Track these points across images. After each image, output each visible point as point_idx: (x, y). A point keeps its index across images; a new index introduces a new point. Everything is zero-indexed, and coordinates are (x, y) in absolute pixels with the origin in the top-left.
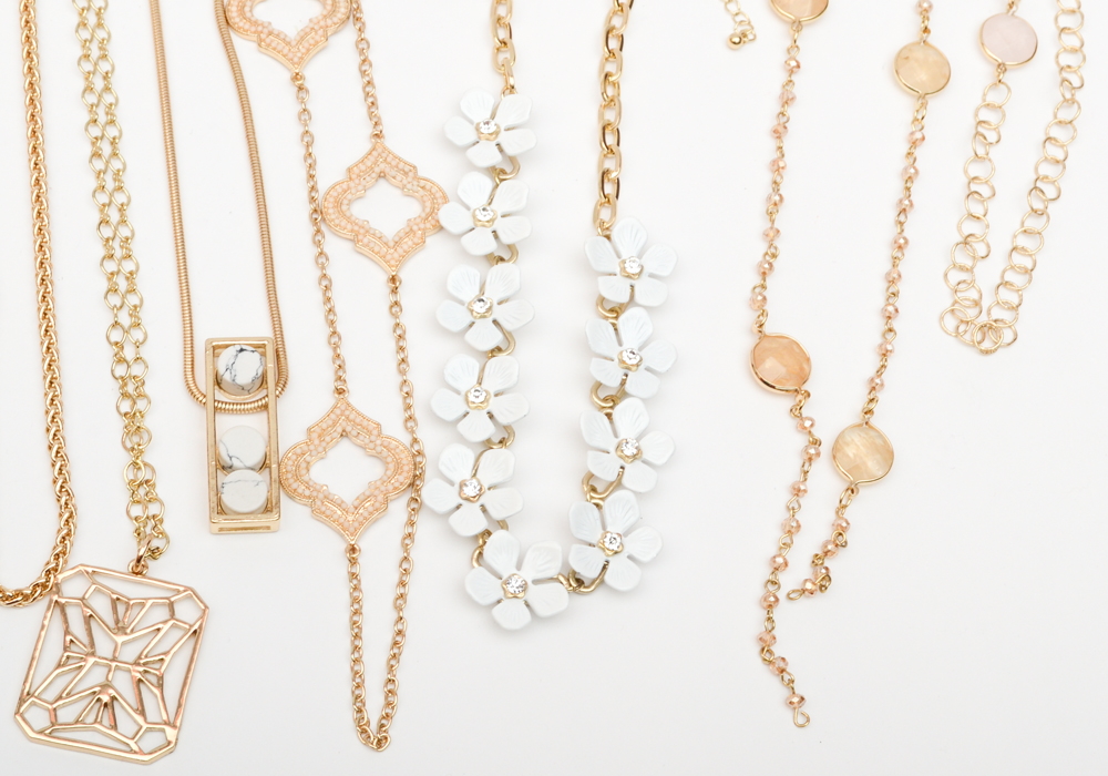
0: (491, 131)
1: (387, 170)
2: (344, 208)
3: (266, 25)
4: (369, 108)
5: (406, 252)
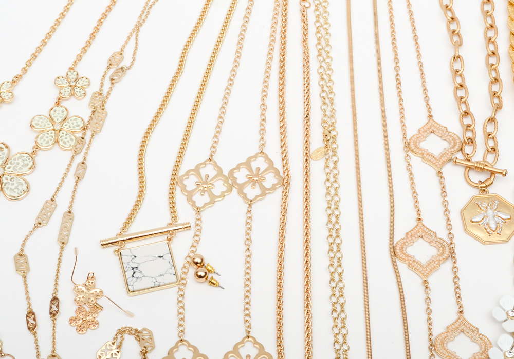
1: (465, 329)
2: (445, 345)
3: (412, 257)
4: (457, 299)
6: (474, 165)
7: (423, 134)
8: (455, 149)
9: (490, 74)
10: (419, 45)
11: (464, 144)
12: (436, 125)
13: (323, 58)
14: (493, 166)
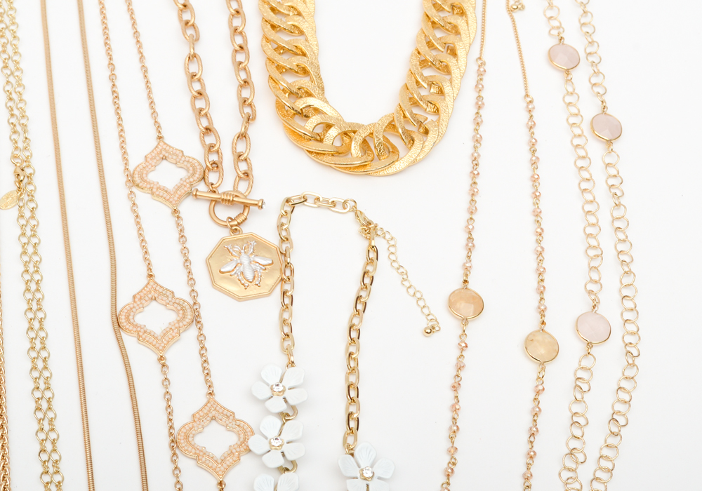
0: (280, 390)
1: (217, 415)
2: (190, 439)
3: (142, 327)
4: (206, 376)
5: (229, 466)
6: (219, 197)
7: (151, 162)
8: (195, 178)
9: (237, 75)
10: (141, 44)
11: (207, 171)
12: (168, 148)
13: (11, 70)
14: (246, 196)
